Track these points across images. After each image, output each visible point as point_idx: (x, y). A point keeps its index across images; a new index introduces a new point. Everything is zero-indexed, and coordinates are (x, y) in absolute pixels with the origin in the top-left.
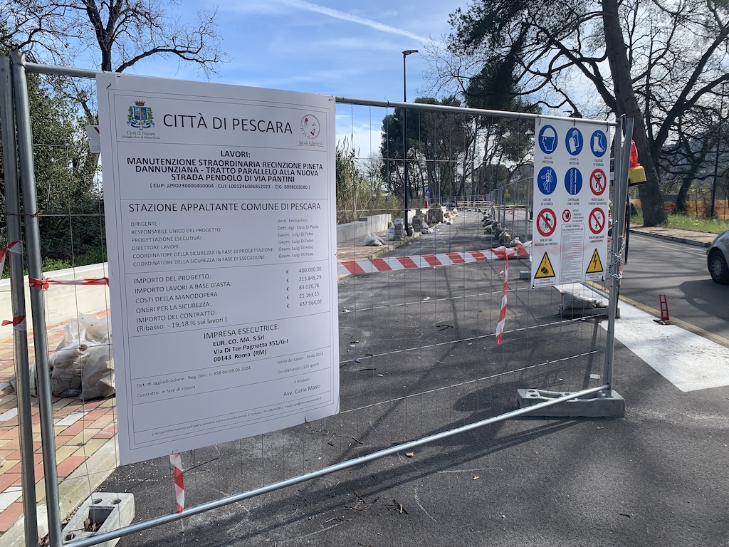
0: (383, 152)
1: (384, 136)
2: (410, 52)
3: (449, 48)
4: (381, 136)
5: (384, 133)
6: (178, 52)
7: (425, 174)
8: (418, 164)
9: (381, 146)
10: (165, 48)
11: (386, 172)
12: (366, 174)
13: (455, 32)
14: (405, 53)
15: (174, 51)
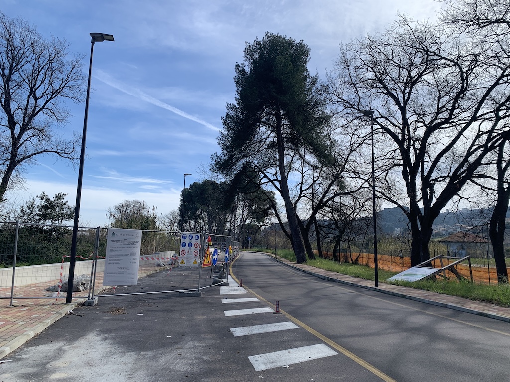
0: (180, 210)
1: (181, 200)
2: (187, 174)
3: (210, 169)
4: (180, 200)
5: (182, 198)
6: (58, 153)
7: (207, 226)
8: (203, 220)
9: (179, 207)
10: (51, 150)
11: (182, 224)
12: (167, 224)
13: (213, 162)
14: (185, 175)
15: (56, 152)
